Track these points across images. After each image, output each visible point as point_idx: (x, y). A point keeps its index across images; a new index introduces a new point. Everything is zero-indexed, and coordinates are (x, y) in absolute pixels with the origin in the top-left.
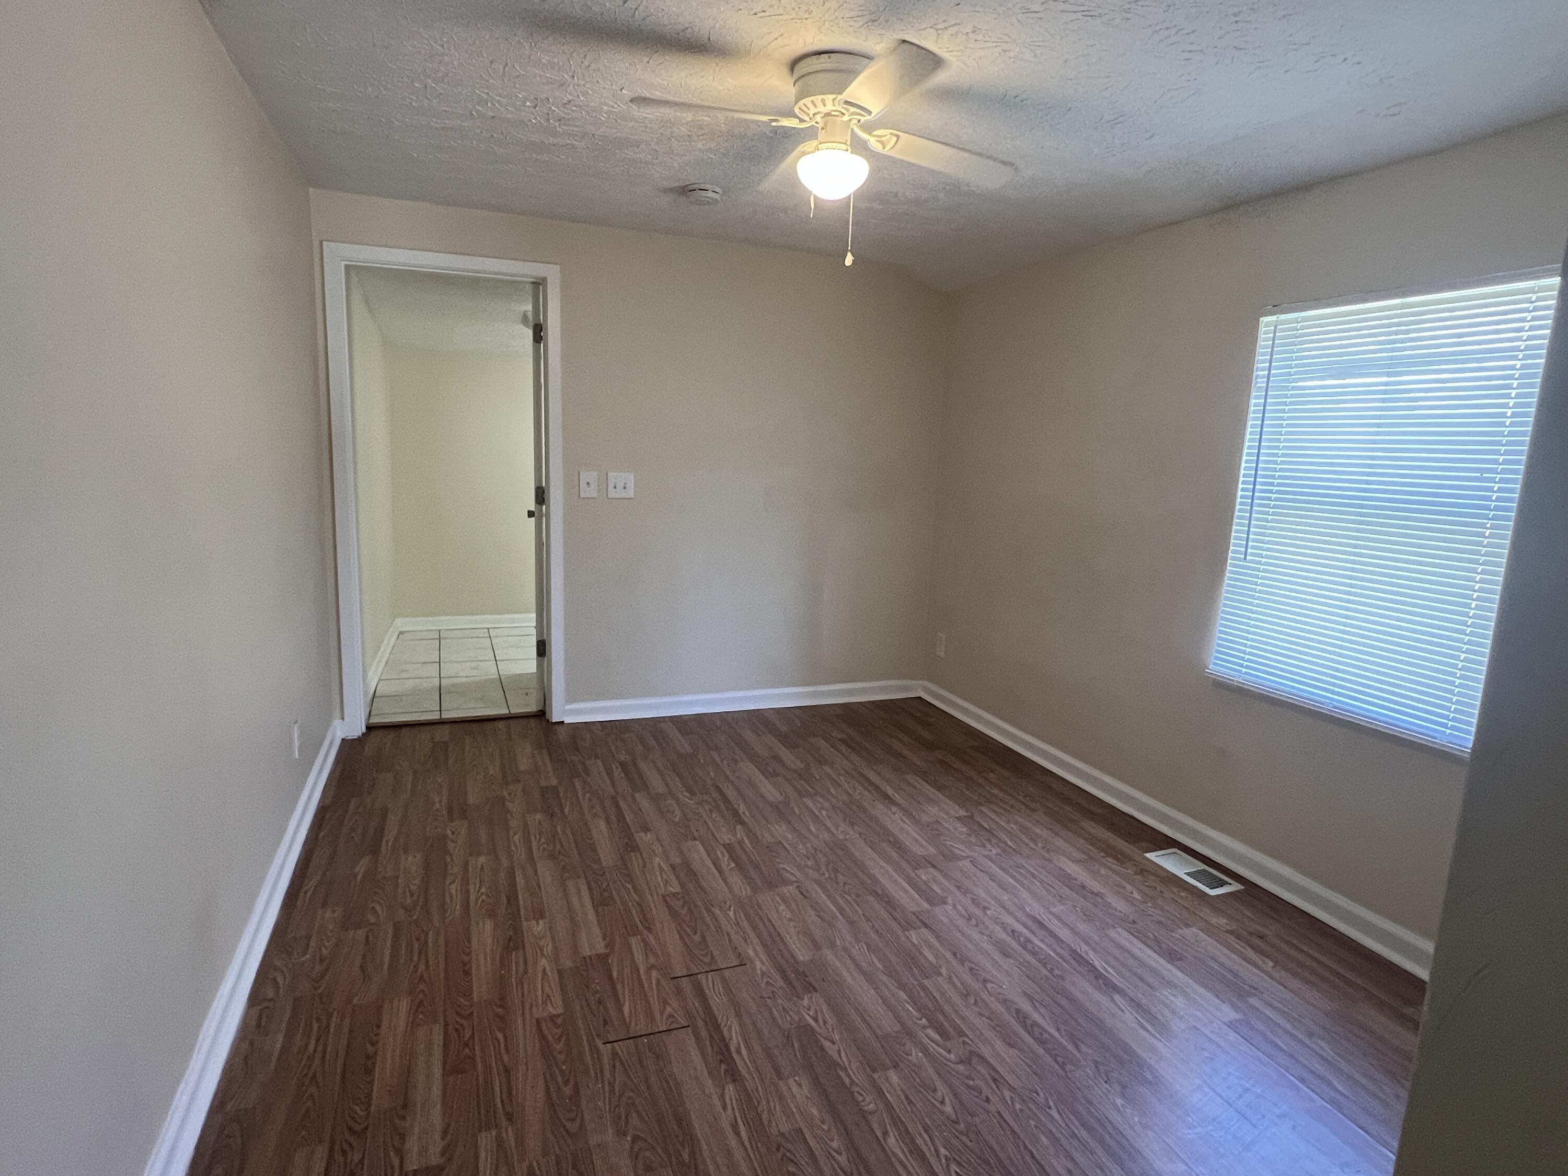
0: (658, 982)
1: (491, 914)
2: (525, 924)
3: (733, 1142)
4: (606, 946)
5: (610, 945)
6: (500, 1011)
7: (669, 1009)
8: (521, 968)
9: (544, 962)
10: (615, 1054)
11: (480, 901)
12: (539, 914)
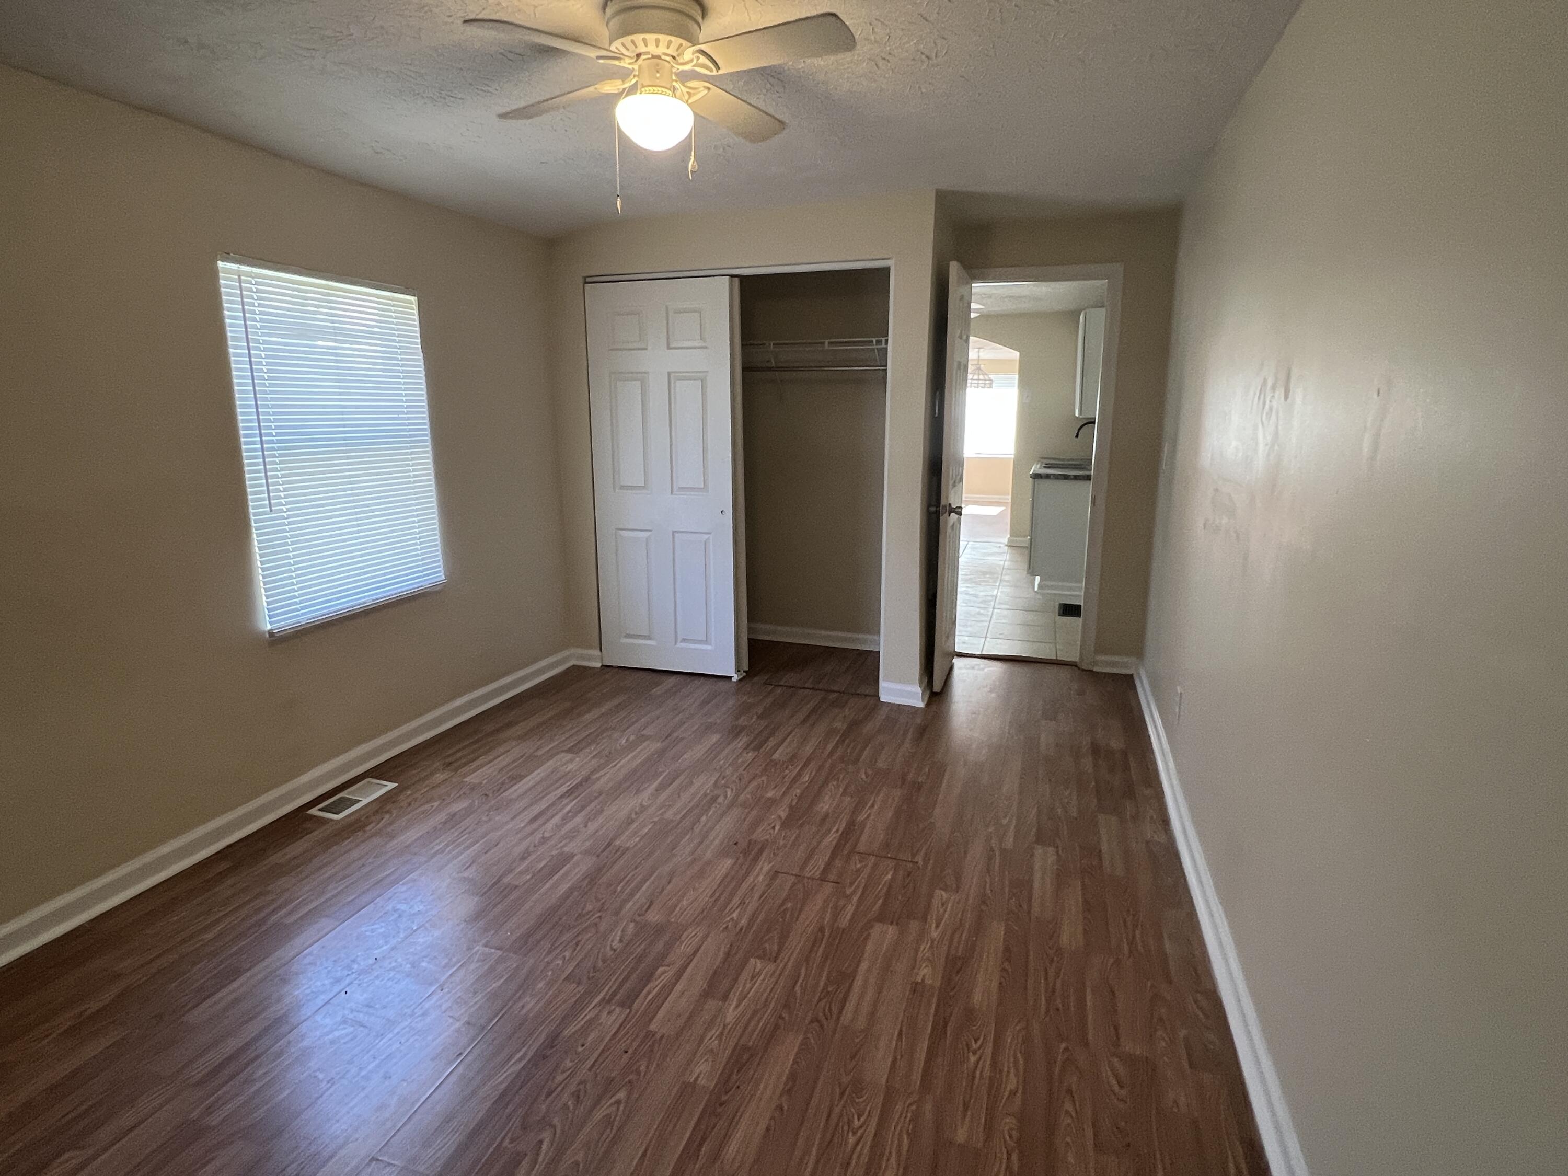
0: (851, 884)
1: (970, 1014)
2: (938, 984)
3: (878, 803)
4: (872, 927)
5: (869, 926)
6: (984, 908)
7: (858, 866)
8: (957, 936)
9: (935, 934)
10: (914, 856)
11: (979, 1043)
12: (917, 989)
